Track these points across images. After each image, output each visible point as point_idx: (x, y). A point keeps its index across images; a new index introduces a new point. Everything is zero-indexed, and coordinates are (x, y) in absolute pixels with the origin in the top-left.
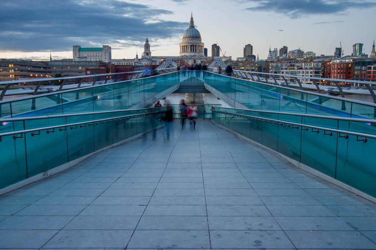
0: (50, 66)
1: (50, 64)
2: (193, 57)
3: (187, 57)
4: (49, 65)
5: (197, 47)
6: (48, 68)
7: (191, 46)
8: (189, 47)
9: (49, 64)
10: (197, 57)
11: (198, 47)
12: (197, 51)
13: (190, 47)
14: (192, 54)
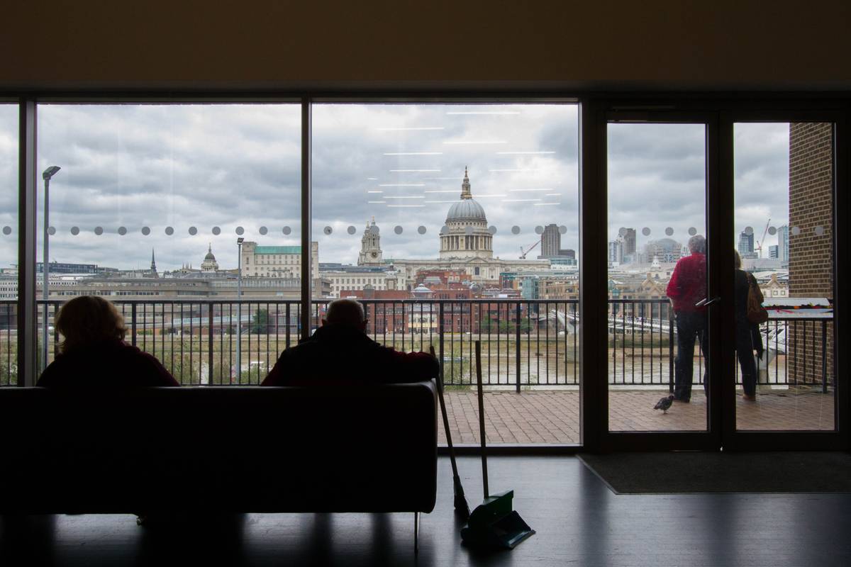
0: (216, 290)
1: (215, 285)
2: (473, 262)
3: (459, 261)
4: (214, 287)
5: (479, 238)
6: (210, 293)
7: (467, 237)
8: (462, 240)
9: (213, 285)
10: (482, 262)
11: (481, 240)
12: (480, 249)
13: (464, 238)
14: (472, 254)
